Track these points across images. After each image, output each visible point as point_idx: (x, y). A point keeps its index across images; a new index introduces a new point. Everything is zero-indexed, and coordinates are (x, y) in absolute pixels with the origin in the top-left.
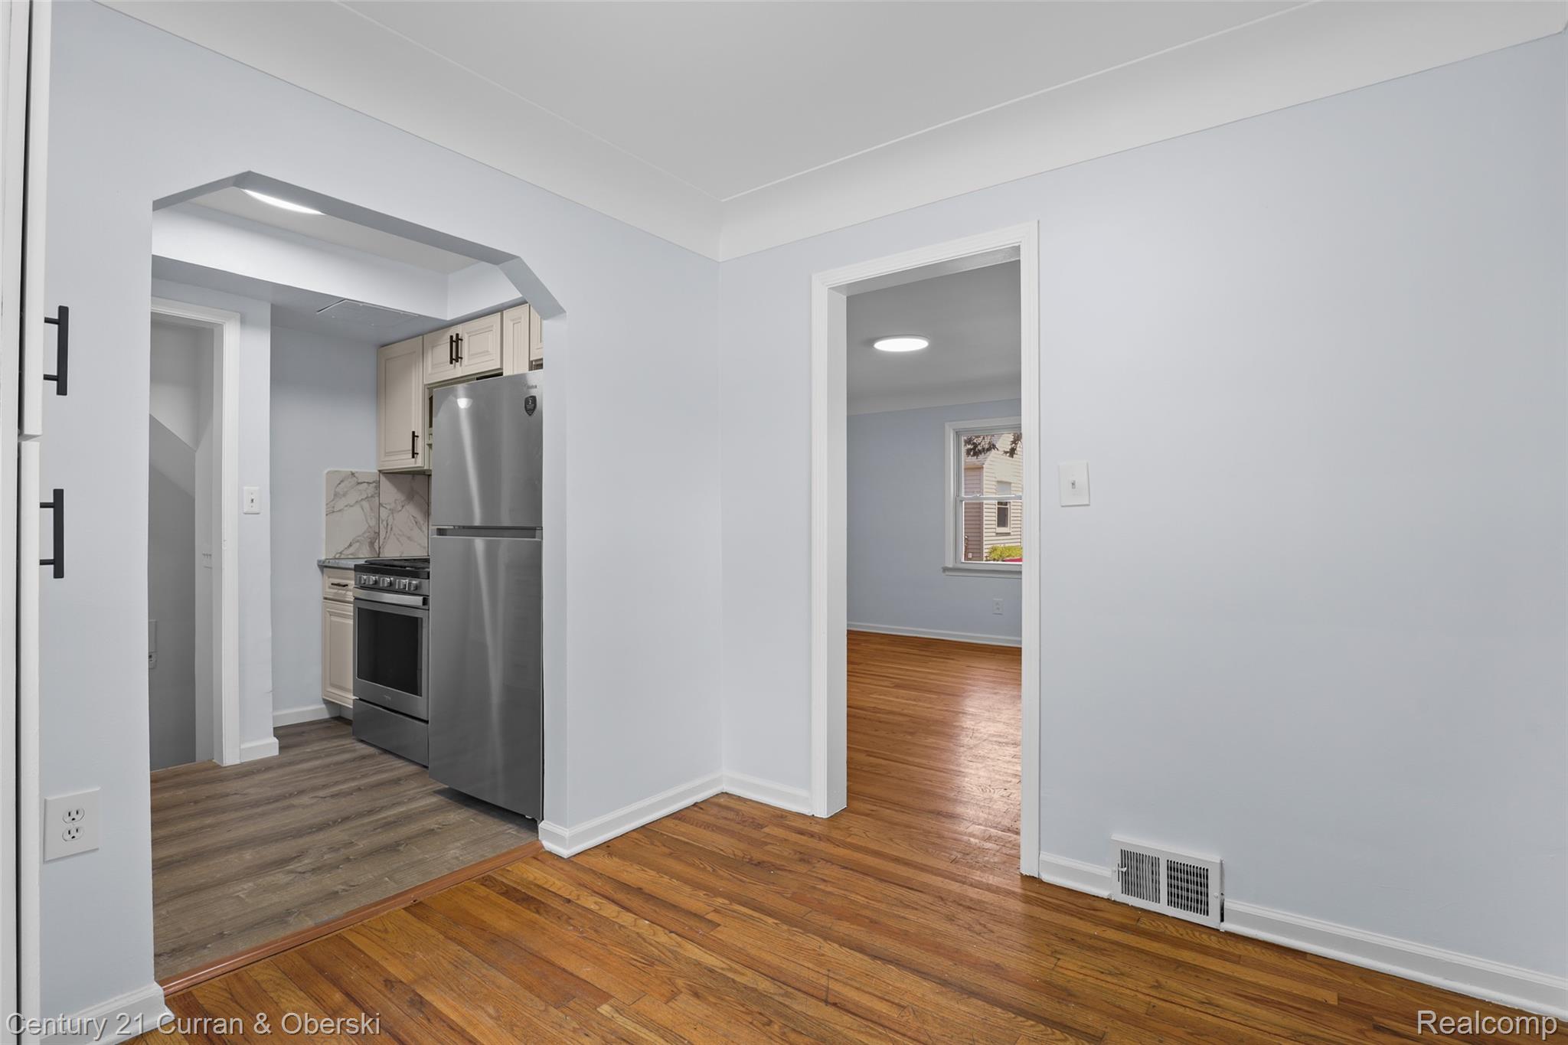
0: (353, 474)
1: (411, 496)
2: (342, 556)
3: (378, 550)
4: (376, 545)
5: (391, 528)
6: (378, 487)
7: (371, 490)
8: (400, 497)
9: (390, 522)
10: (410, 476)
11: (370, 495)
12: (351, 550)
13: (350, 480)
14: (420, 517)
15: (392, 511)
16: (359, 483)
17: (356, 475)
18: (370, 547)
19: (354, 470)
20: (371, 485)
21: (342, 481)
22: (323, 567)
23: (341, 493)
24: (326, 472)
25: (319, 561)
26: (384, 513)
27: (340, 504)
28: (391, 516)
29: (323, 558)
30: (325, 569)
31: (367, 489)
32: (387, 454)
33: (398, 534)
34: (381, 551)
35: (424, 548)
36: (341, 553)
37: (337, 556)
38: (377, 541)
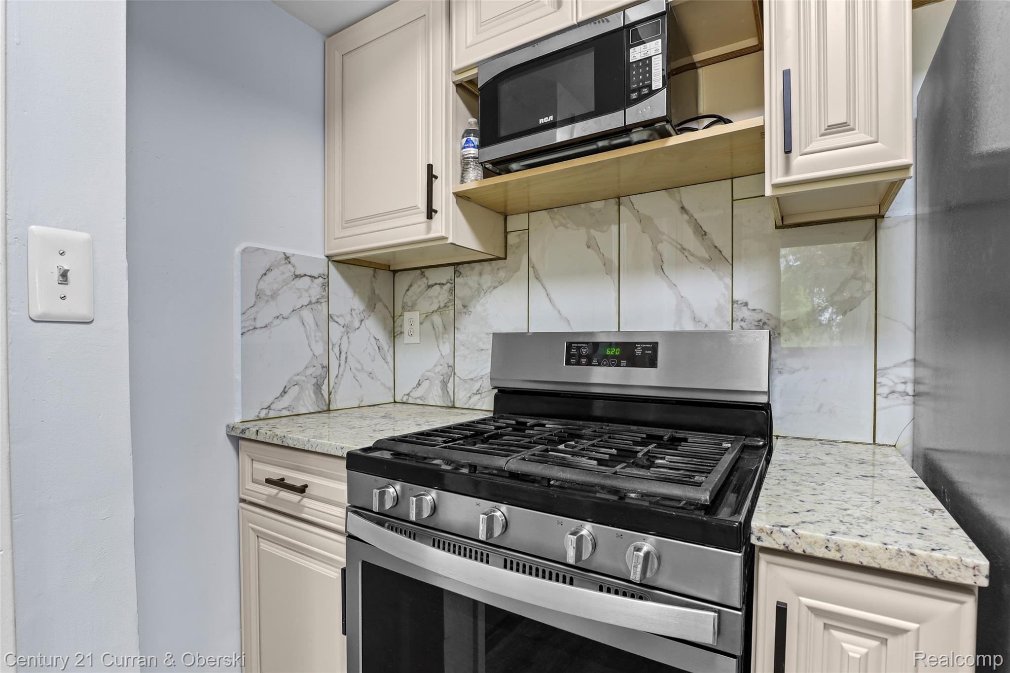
0: (287, 258)
1: (372, 303)
2: (272, 414)
3: (326, 396)
4: (325, 388)
5: (346, 358)
6: (326, 285)
7: (316, 290)
8: (358, 304)
9: (344, 348)
10: (370, 271)
11: (314, 300)
12: (286, 401)
13: (282, 268)
14: (384, 340)
15: (348, 329)
16: (297, 276)
17: (292, 260)
18: (315, 393)
19: (289, 251)
20: (316, 281)
21: (269, 270)
22: (237, 439)
23: (269, 293)
24: (238, 250)
25: (231, 428)
26: (336, 331)
27: (266, 313)
28: (345, 338)
29: (237, 419)
30: (241, 442)
31: (310, 287)
32: (348, 223)
33: (356, 369)
34: (332, 400)
35: (389, 389)
36: (269, 408)
37: (262, 415)
38: (326, 381)
